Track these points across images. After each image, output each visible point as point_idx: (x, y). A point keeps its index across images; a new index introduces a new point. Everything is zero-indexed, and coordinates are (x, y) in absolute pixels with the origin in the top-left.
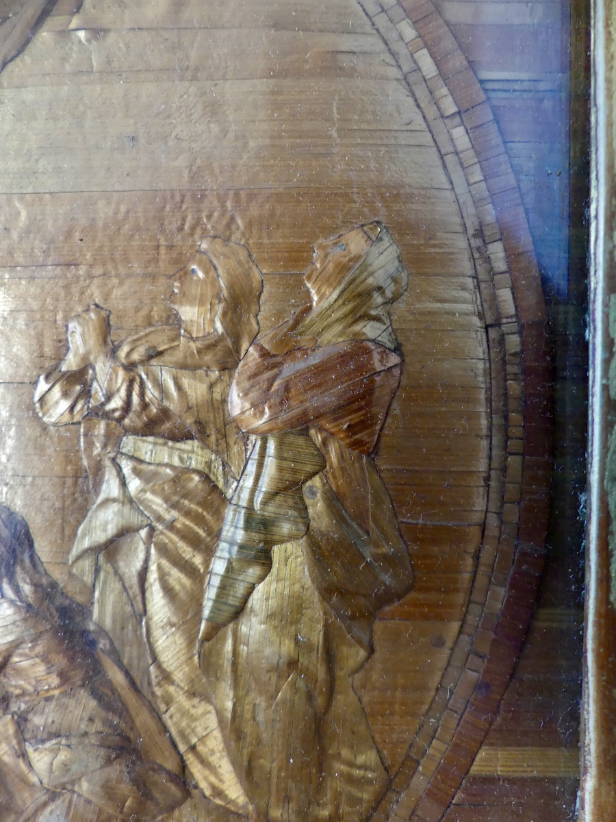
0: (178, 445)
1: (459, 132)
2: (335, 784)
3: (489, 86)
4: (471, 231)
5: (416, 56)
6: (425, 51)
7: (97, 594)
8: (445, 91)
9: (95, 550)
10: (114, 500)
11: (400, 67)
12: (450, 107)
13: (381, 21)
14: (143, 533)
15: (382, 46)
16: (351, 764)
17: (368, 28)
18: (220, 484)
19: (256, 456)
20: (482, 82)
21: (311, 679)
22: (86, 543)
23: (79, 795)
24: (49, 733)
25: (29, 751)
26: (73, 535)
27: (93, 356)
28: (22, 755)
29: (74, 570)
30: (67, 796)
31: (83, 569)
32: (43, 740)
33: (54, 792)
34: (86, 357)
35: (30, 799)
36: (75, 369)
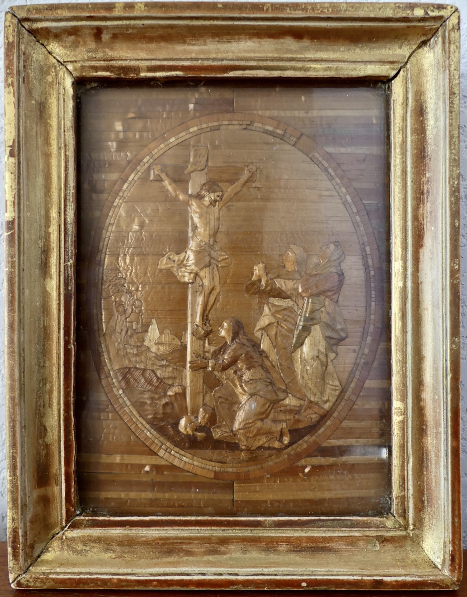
0: (285, 300)
1: (358, 217)
2: (328, 391)
3: (365, 205)
4: (361, 244)
5: (346, 196)
6: (348, 196)
7: (262, 341)
8: (354, 206)
9: (262, 329)
10: (267, 315)
11: (342, 199)
12: (355, 211)
13: (337, 187)
14: (275, 324)
15: (337, 194)
16: (332, 385)
17: (333, 189)
18: (296, 310)
19: (306, 302)
20: (363, 204)
21: (322, 362)
22: (259, 328)
23: (259, 396)
24: (250, 379)
25: (243, 385)
26: (255, 326)
27: (261, 276)
28: (241, 386)
29: (256, 335)
30: (256, 396)
31: (258, 334)
32: (248, 381)
33: (252, 395)
34: (259, 276)
35: (243, 399)
36: (256, 279)
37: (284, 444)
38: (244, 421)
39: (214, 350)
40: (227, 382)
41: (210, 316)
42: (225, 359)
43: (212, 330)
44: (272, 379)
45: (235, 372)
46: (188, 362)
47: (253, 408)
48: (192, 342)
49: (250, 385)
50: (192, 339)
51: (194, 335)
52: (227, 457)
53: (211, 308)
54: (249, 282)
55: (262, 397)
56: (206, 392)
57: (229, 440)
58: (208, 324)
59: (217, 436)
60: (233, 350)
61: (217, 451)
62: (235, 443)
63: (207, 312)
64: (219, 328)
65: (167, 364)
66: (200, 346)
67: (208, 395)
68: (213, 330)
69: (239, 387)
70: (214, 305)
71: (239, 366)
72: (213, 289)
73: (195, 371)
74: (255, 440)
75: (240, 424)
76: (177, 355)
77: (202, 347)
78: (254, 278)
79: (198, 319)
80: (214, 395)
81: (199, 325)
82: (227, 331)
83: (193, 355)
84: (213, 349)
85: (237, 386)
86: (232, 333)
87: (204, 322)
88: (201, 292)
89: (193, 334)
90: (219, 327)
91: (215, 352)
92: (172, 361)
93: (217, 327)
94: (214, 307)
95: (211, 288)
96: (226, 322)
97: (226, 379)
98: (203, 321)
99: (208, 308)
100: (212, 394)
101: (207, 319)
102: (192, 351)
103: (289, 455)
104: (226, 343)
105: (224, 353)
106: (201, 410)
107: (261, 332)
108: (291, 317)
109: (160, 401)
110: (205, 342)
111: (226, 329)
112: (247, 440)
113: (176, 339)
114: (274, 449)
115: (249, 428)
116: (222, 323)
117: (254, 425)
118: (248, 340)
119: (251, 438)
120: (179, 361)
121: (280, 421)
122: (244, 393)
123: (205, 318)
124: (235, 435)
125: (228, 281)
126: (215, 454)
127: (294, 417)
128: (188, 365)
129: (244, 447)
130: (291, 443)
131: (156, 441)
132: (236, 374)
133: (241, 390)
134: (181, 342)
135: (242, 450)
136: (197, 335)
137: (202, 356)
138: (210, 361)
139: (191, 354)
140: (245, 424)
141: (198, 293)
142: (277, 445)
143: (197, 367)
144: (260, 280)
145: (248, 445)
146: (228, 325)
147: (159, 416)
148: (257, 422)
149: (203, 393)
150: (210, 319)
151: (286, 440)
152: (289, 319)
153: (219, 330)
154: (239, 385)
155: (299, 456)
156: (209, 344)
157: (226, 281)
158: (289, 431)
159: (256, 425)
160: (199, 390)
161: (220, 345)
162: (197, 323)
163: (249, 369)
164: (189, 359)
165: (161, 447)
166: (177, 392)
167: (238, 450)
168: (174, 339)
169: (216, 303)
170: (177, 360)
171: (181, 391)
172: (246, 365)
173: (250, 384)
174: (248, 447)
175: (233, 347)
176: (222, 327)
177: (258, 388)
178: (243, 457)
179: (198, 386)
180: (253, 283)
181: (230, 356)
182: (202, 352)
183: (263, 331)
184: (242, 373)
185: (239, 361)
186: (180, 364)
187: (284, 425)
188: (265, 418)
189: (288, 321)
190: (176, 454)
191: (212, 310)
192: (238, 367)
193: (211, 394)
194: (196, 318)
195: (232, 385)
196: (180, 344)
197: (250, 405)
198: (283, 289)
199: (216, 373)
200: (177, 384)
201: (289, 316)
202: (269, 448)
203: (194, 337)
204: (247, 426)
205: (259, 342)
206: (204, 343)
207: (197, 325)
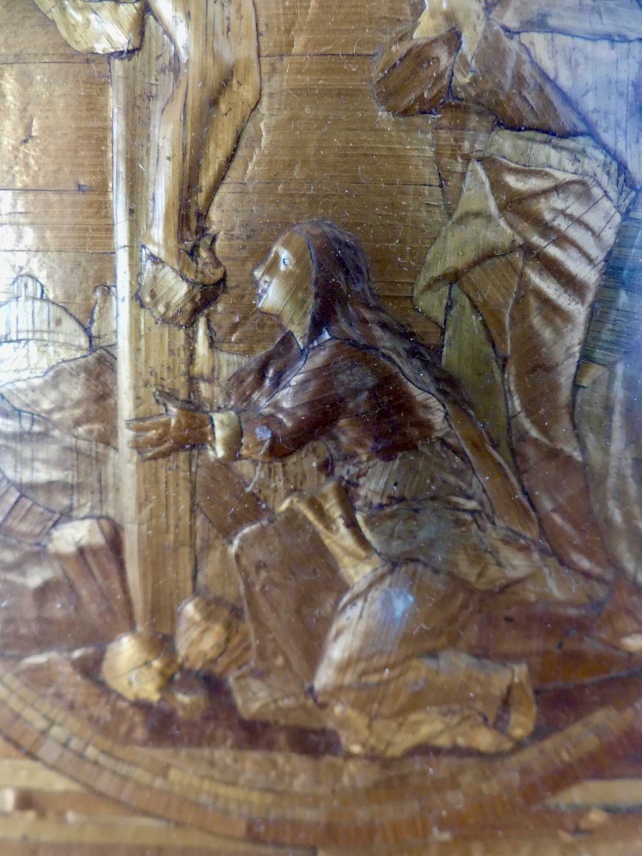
7: (448, 332)
10: (478, 214)
23: (426, 565)
24: (391, 498)
25: (359, 518)
26: (422, 262)
27: (460, 16)
28: (352, 524)
29: (422, 304)
30: (411, 566)
31: (432, 304)
32: (381, 506)
33: (394, 563)
34: (450, 17)
35: (358, 572)
36: (433, 35)
37: (510, 738)
38: (359, 660)
39: (233, 369)
40: (289, 510)
41: (214, 214)
42: (282, 410)
43: (223, 280)
44: (484, 498)
45: (327, 467)
46: (121, 424)
47: (398, 613)
48: (136, 334)
49: (389, 523)
50: (135, 322)
51: (142, 305)
52: (293, 775)
53: (220, 179)
54: (399, 50)
55: (436, 571)
56: (208, 547)
57: (300, 719)
58: (204, 254)
59: (255, 707)
60: (316, 373)
61: (256, 755)
62: (323, 732)
63: (201, 198)
64: (258, 274)
65: (37, 428)
66: (171, 352)
67: (215, 556)
68: (230, 283)
69: (343, 530)
70: (235, 164)
71: (343, 439)
72: (225, 81)
73: (154, 458)
74: (401, 725)
75: (343, 668)
76: (76, 390)
77: (183, 355)
78: (426, 28)
79: (158, 234)
80: (237, 557)
81: (163, 255)
82: (295, 286)
83: (142, 391)
84: (229, 363)
85: (334, 521)
86: (317, 296)
87: (189, 244)
88: (170, 100)
89: (136, 297)
90: (256, 266)
91: (238, 378)
92: (56, 416)
93: (249, 265)
94: (233, 175)
95: (213, 75)
96: (286, 245)
97: (289, 493)
98: (181, 240)
99: (206, 180)
100: (233, 549)
101: (202, 231)
102: (136, 374)
103: (525, 771)
104: (288, 339)
105: (277, 383)
106: (190, 609)
107: (444, 290)
108: (588, 227)
109: (24, 574)
110: (195, 333)
111: (289, 275)
112: (369, 726)
113: (69, 325)
114: (471, 753)
115: (379, 684)
116: (269, 250)
117: (400, 675)
118: (384, 326)
119: (384, 717)
120: (87, 419)
121: (506, 659)
122: (362, 553)
123: (194, 225)
124: (323, 706)
125: (297, 48)
126: (249, 765)
127: (560, 645)
128: (126, 435)
129: (356, 749)
130: (538, 734)
131: (29, 714)
132: (330, 474)
133: (348, 540)
134: (90, 338)
135: (349, 756)
136: (156, 305)
137: (183, 395)
138: (217, 418)
139: (135, 388)
140: (365, 673)
141: (157, 106)
142: (485, 739)
143: (160, 440)
144: (453, 39)
145: (372, 741)
146: (299, 258)
147: (23, 631)
148: (414, 662)
149: (192, 546)
150: (214, 229)
151: (521, 724)
152: (576, 234)
153: (256, 284)
154: (340, 522)
155: (562, 778)
156: (212, 344)
157: (291, 44)
158: (537, 692)
159: (411, 676)
160: (176, 535)
161: (260, 353)
162: (154, 250)
163: (387, 454)
164: (126, 406)
165: (44, 733)
166: (84, 542)
167: (335, 754)
168: (58, 322)
169: (240, 153)
170: (78, 412)
171: (99, 540)
172: (376, 439)
173: (392, 516)
174: (373, 749)
175: (318, 359)
176: (272, 268)
177: (423, 535)
178: (352, 778)
179: (172, 521)
180: (419, 57)
181: (305, 398)
182: (183, 379)
183: (456, 290)
184: (353, 470)
185: (343, 422)
186: (90, 432)
187: (520, 672)
188: (444, 647)
189: (574, 244)
190: (102, 759)
191: (223, 189)
192: (338, 447)
193: (224, 552)
194: (149, 227)
195: (310, 516)
196: (83, 341)
197: (387, 602)
198: (564, 80)
199: (244, 467)
200: (86, 511)
201: (579, 222)
202: (455, 751)
203: (144, 316)
204: (374, 678)
205: (433, 340)
206: (191, 339)
207: (155, 260)
